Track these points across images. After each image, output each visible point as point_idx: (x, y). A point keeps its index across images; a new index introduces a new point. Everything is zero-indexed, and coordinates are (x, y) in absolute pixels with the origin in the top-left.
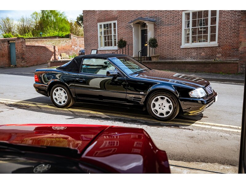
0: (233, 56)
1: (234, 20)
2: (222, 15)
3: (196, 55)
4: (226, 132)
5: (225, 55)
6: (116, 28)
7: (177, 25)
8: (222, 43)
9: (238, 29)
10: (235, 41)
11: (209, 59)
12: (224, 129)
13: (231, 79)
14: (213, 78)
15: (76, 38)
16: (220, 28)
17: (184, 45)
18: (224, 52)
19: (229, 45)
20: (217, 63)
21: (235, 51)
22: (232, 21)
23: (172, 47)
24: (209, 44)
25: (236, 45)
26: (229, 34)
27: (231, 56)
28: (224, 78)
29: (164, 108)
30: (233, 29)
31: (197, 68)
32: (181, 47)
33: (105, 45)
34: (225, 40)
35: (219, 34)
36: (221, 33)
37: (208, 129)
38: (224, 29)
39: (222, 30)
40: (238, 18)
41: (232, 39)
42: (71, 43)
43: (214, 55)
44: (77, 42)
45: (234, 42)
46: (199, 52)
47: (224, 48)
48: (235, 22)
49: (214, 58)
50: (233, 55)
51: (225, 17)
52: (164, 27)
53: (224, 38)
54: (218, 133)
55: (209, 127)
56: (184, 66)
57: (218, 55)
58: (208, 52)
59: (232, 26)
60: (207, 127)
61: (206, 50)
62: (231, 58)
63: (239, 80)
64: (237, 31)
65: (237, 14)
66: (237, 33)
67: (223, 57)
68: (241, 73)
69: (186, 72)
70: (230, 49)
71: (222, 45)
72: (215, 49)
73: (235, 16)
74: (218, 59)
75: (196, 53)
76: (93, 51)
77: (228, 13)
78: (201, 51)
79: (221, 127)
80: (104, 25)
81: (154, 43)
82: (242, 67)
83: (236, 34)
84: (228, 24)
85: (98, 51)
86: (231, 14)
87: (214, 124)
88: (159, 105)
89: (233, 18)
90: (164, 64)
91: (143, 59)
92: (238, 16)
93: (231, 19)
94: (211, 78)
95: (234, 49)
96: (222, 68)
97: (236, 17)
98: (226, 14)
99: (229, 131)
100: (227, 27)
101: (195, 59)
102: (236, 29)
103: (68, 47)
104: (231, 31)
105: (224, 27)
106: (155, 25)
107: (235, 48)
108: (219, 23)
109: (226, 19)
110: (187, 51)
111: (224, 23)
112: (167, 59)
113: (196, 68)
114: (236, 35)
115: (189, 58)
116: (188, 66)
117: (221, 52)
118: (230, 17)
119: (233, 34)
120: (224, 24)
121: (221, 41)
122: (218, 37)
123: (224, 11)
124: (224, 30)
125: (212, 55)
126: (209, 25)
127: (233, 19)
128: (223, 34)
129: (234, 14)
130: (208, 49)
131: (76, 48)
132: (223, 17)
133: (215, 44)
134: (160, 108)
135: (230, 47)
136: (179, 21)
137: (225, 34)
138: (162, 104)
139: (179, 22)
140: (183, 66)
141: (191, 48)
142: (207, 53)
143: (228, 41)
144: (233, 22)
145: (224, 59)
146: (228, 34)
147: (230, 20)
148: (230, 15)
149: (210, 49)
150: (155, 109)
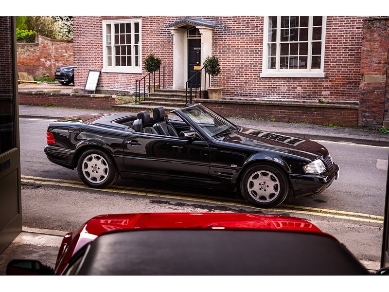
0: (350, 95)
1: (352, 35)
2: (332, 25)
3: (287, 90)
4: (355, 222)
5: (335, 93)
6: (140, 34)
7: (255, 36)
8: (330, 72)
9: (357, 50)
10: (352, 70)
11: (309, 98)
12: (352, 218)
13: (348, 136)
14: (319, 134)
15: (50, 43)
16: (327, 46)
17: (266, 72)
18: (334, 87)
19: (343, 77)
20: (324, 108)
21: (353, 86)
22: (347, 36)
23: (245, 74)
24: (310, 72)
25: (355, 77)
26: (343, 57)
27: (345, 96)
28: (336, 135)
29: (266, 188)
30: (349, 50)
31: (291, 115)
32: (262, 75)
33: (118, 64)
34: (336, 67)
35: (327, 57)
36: (329, 55)
37: (330, 218)
38: (335, 48)
39: (331, 50)
40: (357, 32)
41: (347, 67)
42: (38, 53)
43: (317, 93)
44: (50, 51)
45: (351, 72)
46: (292, 85)
47: (335, 81)
48: (353, 38)
49: (317, 97)
50: (349, 93)
51: (336, 29)
52: (231, 38)
53: (334, 65)
54: (345, 224)
55: (332, 216)
56: (269, 111)
57: (324, 93)
58: (308, 86)
59: (348, 44)
60: (328, 215)
61: (304, 84)
62: (346, 98)
63: (361, 138)
64: (355, 54)
65: (356, 26)
66: (355, 58)
67: (333, 97)
68: (363, 126)
69: (272, 121)
70: (345, 84)
71: (332, 76)
72: (319, 81)
73: (352, 28)
74: (324, 99)
75: (287, 87)
76: (91, 73)
77: (342, 21)
78: (296, 85)
79: (347, 215)
80: (116, 26)
81: (213, 67)
82: (364, 116)
83: (353, 58)
84: (341, 41)
85: (103, 75)
86: (346, 23)
87: (337, 212)
88: (260, 184)
89: (350, 31)
90: (233, 106)
91: (193, 95)
92: (357, 28)
93: (346, 33)
94: (315, 133)
95: (350, 83)
96: (331, 117)
97: (354, 31)
98: (338, 24)
99: (359, 221)
100: (340, 46)
101: (286, 97)
102: (355, 50)
103: (33, 60)
104: (346, 53)
105: (335, 46)
106: (214, 33)
107: (353, 82)
108: (326, 38)
109: (338, 31)
110: (272, 83)
111: (334, 38)
112: (235, 95)
113: (289, 115)
114: (354, 60)
115: (275, 95)
116: (276, 112)
117: (329, 88)
118: (344, 28)
119: (349, 58)
120: (335, 41)
121: (330, 69)
122: (325, 62)
123: (335, 18)
124: (335, 50)
125: (315, 92)
126: (310, 40)
127: (350, 33)
128: (334, 57)
129: (352, 24)
130: (308, 81)
131: (48, 64)
132: (333, 27)
133: (319, 73)
134: (260, 189)
135: (345, 79)
136: (259, 28)
137: (336, 58)
138: (265, 183)
139: (258, 31)
140: (267, 111)
141: (279, 78)
142: (307, 88)
143: (341, 69)
144: (349, 38)
145: (334, 100)
146: (340, 57)
147: (344, 33)
148: (344, 26)
149: (311, 81)
150: (253, 189)
